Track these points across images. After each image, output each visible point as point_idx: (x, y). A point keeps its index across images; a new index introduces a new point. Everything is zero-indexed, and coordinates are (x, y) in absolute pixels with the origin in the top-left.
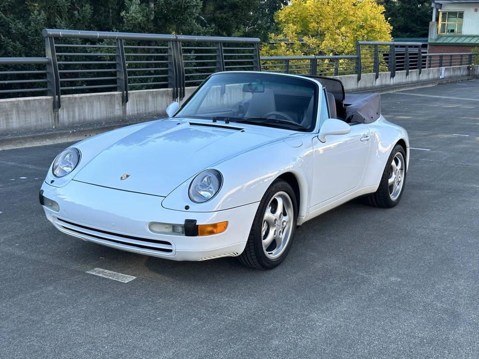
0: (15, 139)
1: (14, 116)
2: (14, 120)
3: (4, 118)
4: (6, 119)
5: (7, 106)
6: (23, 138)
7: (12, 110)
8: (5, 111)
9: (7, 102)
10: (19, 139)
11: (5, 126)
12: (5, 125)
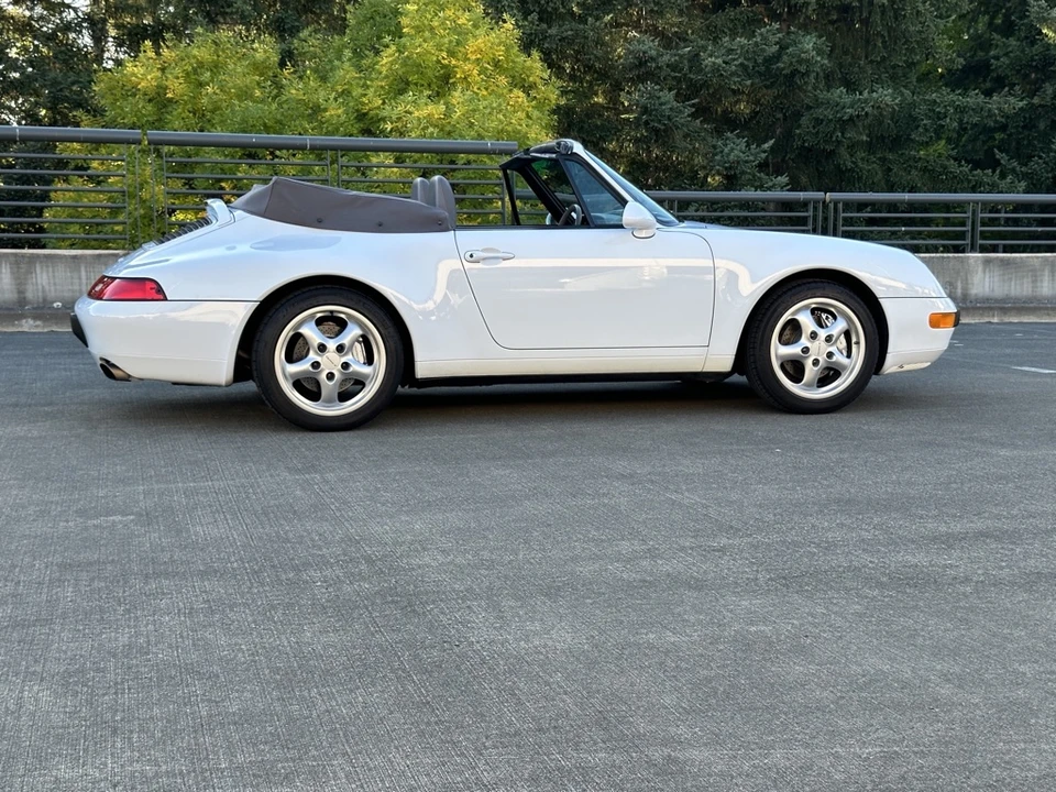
0: (1040, 309)
1: (1046, 278)
2: (1045, 284)
3: (1030, 280)
4: (1033, 282)
5: (1037, 263)
7: (1043, 270)
8: (1032, 271)
9: (1038, 258)
10: (1047, 309)
11: (1030, 292)
12: (1030, 289)
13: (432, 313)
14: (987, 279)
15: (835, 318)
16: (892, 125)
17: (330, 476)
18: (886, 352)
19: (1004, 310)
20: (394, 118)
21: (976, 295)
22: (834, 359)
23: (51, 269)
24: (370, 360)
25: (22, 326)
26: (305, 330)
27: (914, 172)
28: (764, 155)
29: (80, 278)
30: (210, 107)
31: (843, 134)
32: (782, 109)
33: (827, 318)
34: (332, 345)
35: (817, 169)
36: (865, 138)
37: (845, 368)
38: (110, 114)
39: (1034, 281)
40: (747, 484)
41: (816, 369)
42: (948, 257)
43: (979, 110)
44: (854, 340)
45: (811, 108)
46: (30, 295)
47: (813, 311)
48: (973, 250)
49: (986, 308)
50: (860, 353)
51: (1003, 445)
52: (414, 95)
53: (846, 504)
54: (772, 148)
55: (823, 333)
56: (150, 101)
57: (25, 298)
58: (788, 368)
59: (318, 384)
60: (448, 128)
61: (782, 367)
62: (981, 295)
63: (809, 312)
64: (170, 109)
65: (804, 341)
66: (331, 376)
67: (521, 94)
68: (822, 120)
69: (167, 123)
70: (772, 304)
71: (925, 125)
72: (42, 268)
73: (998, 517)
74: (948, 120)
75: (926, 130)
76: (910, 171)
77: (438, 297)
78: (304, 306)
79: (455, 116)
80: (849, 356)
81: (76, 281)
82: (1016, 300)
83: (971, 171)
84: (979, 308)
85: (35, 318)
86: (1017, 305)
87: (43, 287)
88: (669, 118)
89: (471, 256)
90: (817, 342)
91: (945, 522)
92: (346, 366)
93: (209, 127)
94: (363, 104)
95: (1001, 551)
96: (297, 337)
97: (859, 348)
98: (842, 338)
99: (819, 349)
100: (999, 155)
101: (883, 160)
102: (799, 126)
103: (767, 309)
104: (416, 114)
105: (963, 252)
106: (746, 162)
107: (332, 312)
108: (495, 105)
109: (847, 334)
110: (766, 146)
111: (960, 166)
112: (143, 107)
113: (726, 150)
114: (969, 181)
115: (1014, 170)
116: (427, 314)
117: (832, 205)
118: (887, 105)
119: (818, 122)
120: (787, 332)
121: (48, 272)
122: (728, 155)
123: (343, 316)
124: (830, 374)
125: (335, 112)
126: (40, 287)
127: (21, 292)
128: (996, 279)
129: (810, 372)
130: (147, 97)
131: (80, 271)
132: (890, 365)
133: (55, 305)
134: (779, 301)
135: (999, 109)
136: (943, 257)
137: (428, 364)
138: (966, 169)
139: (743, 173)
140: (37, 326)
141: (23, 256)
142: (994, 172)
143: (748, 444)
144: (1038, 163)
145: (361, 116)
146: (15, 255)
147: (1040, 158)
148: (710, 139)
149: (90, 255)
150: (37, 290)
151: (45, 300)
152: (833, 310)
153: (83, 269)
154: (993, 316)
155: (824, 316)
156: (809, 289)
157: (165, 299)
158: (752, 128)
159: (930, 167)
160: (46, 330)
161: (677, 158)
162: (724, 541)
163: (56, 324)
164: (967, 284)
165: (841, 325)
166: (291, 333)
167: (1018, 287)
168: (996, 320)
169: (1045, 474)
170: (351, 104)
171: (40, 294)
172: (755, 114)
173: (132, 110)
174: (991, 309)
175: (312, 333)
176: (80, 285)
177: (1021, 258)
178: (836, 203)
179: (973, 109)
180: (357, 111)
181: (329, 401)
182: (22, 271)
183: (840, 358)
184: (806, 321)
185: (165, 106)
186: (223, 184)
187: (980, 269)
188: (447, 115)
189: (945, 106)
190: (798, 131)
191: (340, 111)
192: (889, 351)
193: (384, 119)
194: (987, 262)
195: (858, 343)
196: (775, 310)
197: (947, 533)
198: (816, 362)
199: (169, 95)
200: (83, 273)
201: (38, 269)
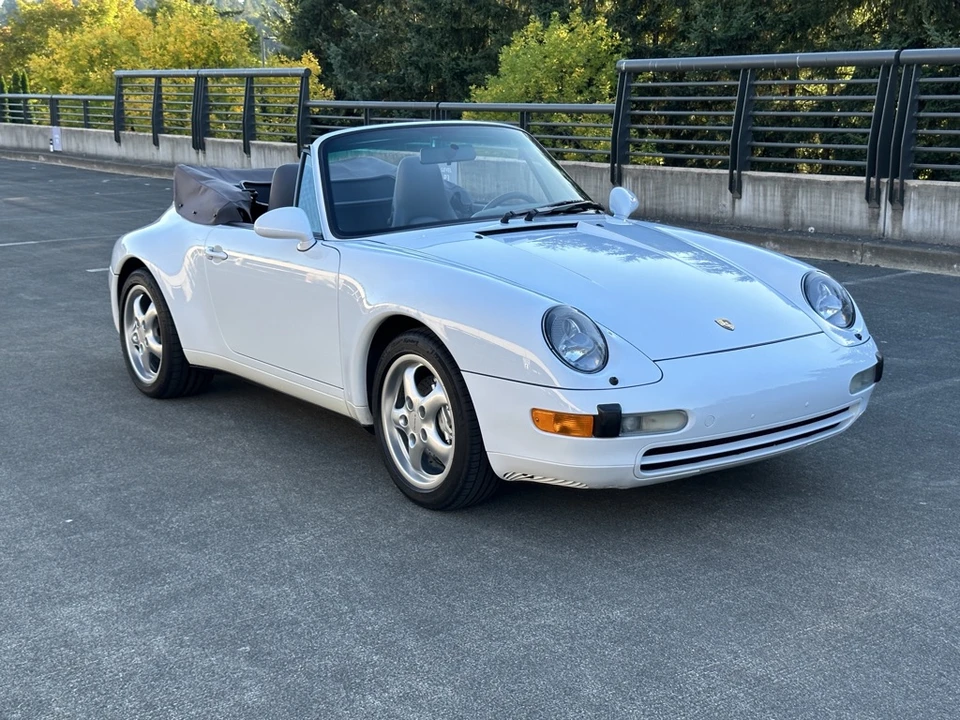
22: (427, 440)
23: (809, 195)
29: (830, 205)
41: (412, 447)
46: (792, 218)
55: (418, 402)
57: (789, 221)
63: (414, 370)
72: (803, 193)
81: (827, 207)
87: (802, 212)
90: (413, 413)
92: (147, 341)
99: (414, 423)
121: (807, 196)
126: (800, 211)
127: (786, 215)
131: (830, 198)
133: (810, 229)
141: (791, 180)
146: (785, 179)
149: (841, 182)
150: (798, 214)
151: (803, 224)
153: (833, 196)
171: (800, 218)
176: (830, 211)
181: (146, 370)
182: (789, 195)
183: (434, 441)
198: (412, 438)
200: (833, 200)
201: (800, 193)
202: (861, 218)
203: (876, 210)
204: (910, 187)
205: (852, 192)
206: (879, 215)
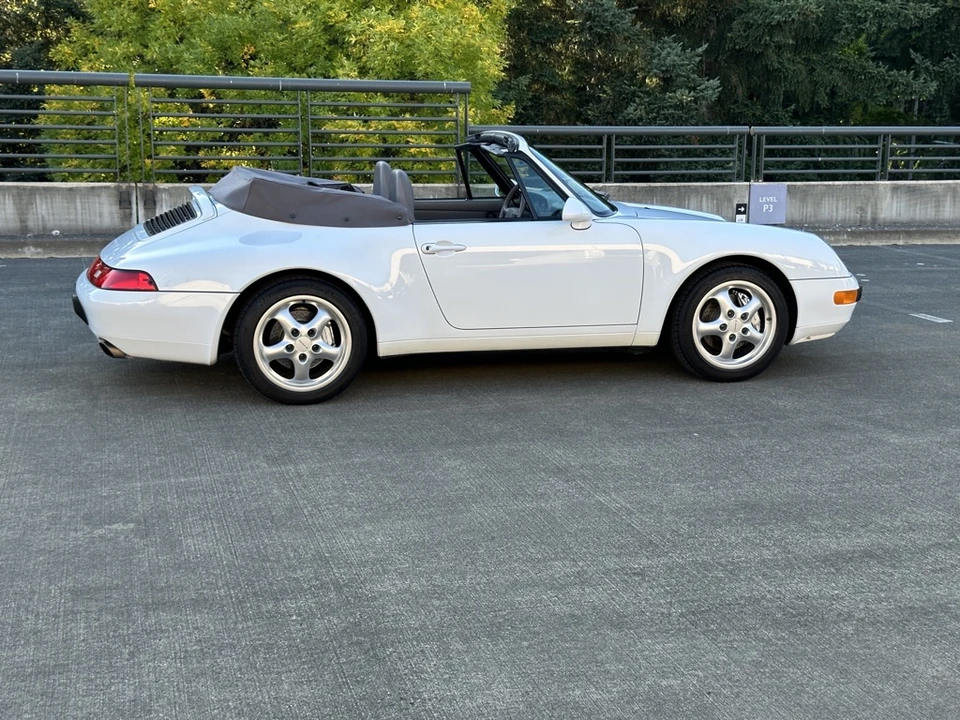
0: (942, 232)
1: (948, 203)
2: (947, 209)
3: (933, 205)
5: (940, 190)
6: (953, 232)
7: (945, 196)
8: (935, 196)
9: (941, 185)
10: (948, 232)
12: (933, 214)
13: (389, 293)
14: (895, 205)
15: (750, 297)
16: (817, 28)
17: (303, 468)
18: (795, 327)
19: (909, 234)
20: (358, 31)
21: (884, 219)
22: (749, 334)
23: (49, 201)
24: (337, 342)
25: (24, 253)
26: (279, 317)
27: (836, 72)
28: (698, 59)
29: (76, 209)
30: (190, 18)
31: (771, 38)
32: (716, 13)
33: (743, 297)
34: (304, 329)
35: (747, 68)
36: (791, 42)
37: (758, 341)
38: (98, 22)
39: (937, 206)
40: (666, 481)
41: (732, 343)
42: (860, 185)
43: (896, 15)
44: (767, 316)
45: (742, 12)
46: (31, 224)
47: (731, 292)
48: (883, 178)
49: (892, 232)
50: (771, 329)
51: (893, 429)
52: (377, 10)
53: (752, 511)
54: (706, 51)
55: (739, 312)
56: (135, 9)
57: (26, 226)
58: (708, 341)
59: (292, 363)
60: (408, 42)
61: (703, 341)
62: (888, 219)
63: (727, 292)
64: (153, 18)
65: (722, 319)
66: (303, 357)
67: (475, 7)
68: (752, 25)
69: (150, 31)
70: (694, 286)
71: (847, 28)
72: (41, 199)
73: (882, 530)
74: (868, 25)
75: (848, 33)
76: (832, 71)
77: (393, 279)
78: (280, 297)
79: (414, 31)
80: (762, 331)
81: (72, 211)
82: (920, 224)
83: (887, 71)
84: (887, 232)
85: (36, 246)
86: (922, 229)
87: (43, 217)
88: (611, 24)
89: (428, 248)
90: (733, 320)
91: (837, 538)
92: (316, 348)
93: (188, 36)
94: (330, 17)
95: (882, 577)
96: (273, 323)
97: (771, 324)
98: (757, 316)
99: (735, 326)
100: (913, 54)
101: (808, 60)
102: (731, 30)
103: (691, 291)
104: (378, 29)
105: (873, 179)
106: (682, 65)
107: (304, 301)
108: (450, 20)
109: (761, 312)
110: (700, 50)
111: (878, 66)
112: (128, 16)
113: (664, 54)
114: (886, 81)
115: (927, 69)
116: (385, 295)
117: (755, 139)
118: (812, 12)
119: (749, 26)
120: (708, 309)
121: (47, 203)
122: (665, 59)
123: (314, 304)
124: (745, 347)
125: (304, 24)
126: (40, 217)
127: (22, 221)
128: (902, 205)
129: (727, 345)
130: (131, 7)
131: (75, 202)
132: (799, 337)
133: (54, 233)
134: (702, 283)
135: (913, 14)
136: (856, 185)
137: (389, 343)
138: (884, 70)
139: (678, 75)
140: (38, 253)
141: (24, 188)
142: (908, 72)
143: (669, 426)
144: (949, 63)
145: (328, 28)
146: (17, 187)
147: (952, 57)
148: (648, 42)
149: (87, 188)
150: (38, 219)
151: (44, 228)
152: (748, 290)
153: (78, 200)
154: (899, 239)
155: (740, 295)
156: (727, 273)
157: (157, 290)
158: (687, 31)
159: (850, 68)
160: (46, 257)
161: (618, 60)
162: (644, 562)
163: (56, 251)
164: (876, 208)
165: (755, 304)
166: (269, 319)
167: (923, 211)
168: (901, 243)
169: (927, 470)
170: (319, 17)
171: (40, 223)
172: (690, 17)
173: (118, 19)
174: (897, 232)
175: (286, 319)
176: (76, 214)
177: (926, 185)
178: (759, 136)
179: (891, 15)
180: (324, 23)
181: (302, 379)
182: (24, 201)
183: (754, 333)
184: (725, 300)
185: (148, 15)
186: (202, 91)
187: (889, 195)
188: (407, 29)
189: (866, 11)
190: (729, 35)
191: (309, 24)
192: (797, 325)
193: (348, 33)
194: (895, 189)
195: (770, 319)
196: (697, 292)
197: (838, 552)
198: (732, 337)
199: (152, 6)
200: (79, 205)
201: (38, 200)
202: (112, 218)
203: (128, 211)
204: (160, 189)
205: (99, 196)
206: (131, 214)
